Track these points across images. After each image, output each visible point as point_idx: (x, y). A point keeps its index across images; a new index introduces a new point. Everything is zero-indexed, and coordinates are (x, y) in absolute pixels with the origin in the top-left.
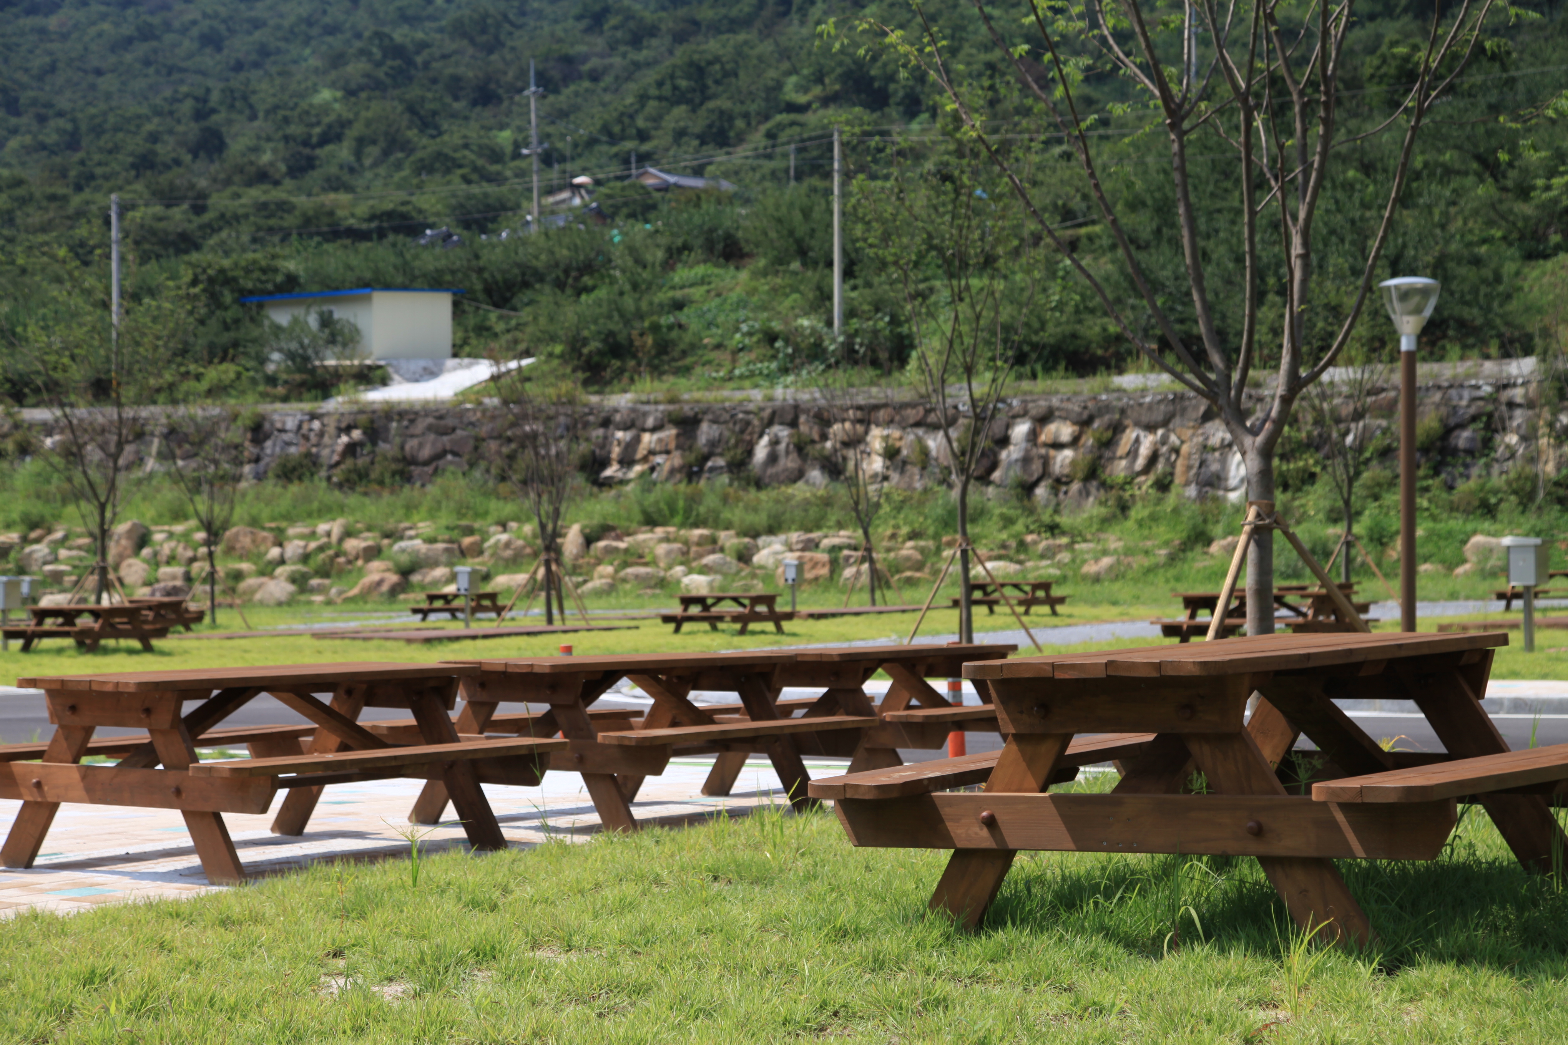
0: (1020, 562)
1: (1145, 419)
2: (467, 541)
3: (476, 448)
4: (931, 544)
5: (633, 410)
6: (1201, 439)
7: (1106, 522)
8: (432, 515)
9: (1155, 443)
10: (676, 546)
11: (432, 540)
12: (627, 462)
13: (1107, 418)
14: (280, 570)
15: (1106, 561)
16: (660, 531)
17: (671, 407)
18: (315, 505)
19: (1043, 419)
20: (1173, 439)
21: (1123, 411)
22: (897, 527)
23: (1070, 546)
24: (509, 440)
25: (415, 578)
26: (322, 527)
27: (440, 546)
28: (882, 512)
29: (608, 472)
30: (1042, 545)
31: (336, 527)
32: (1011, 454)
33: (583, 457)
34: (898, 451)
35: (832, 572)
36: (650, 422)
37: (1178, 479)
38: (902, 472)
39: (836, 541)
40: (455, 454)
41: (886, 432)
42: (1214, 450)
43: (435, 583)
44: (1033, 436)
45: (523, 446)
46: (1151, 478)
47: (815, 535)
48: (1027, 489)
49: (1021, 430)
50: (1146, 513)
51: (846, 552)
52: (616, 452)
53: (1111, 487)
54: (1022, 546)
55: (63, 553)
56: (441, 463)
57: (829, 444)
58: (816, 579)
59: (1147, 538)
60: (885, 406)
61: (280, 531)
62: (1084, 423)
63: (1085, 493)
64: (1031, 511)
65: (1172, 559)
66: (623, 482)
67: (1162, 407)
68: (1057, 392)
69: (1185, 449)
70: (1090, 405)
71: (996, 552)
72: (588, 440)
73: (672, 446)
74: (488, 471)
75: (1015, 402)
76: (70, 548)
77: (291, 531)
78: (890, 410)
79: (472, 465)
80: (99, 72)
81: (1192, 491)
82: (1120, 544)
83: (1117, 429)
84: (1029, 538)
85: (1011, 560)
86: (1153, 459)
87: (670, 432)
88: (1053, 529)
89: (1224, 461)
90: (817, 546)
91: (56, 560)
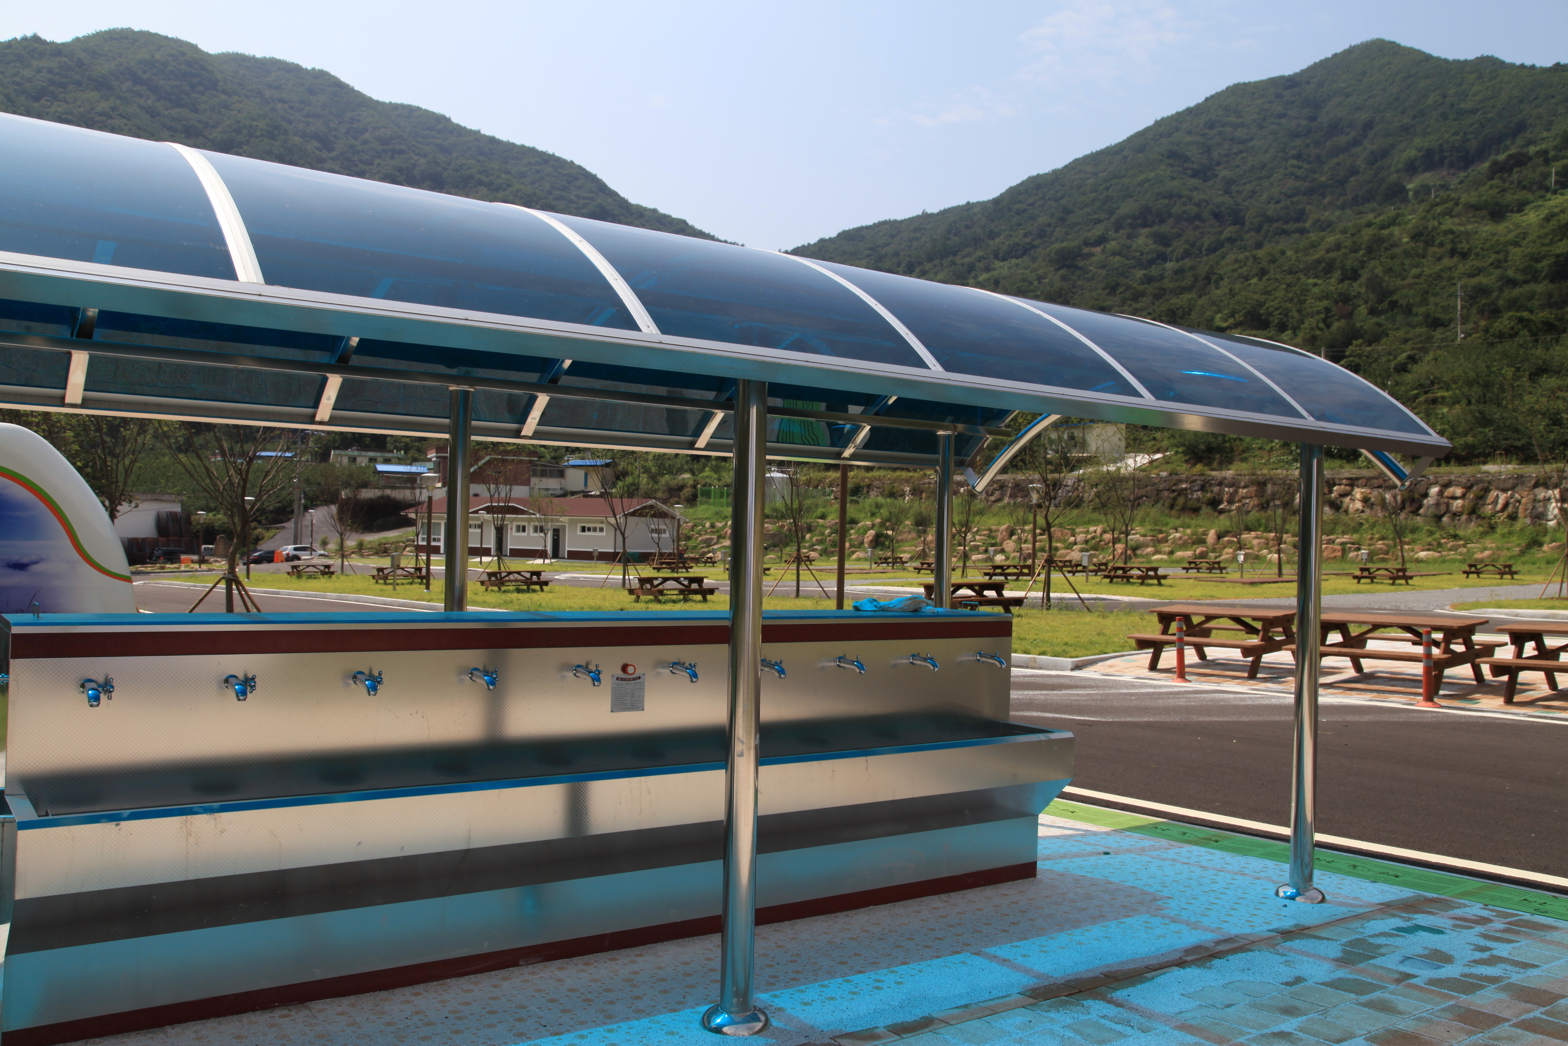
0: (1439, 552)
1: (1501, 486)
2: (1160, 536)
3: (1157, 495)
4: (1391, 542)
5: (1233, 478)
6: (1532, 496)
7: (1484, 534)
8: (1142, 522)
9: (1507, 498)
10: (1263, 540)
11: (1145, 536)
12: (1231, 502)
13: (1480, 485)
14: (1075, 547)
15: (1487, 553)
16: (1253, 534)
17: (1253, 477)
18: (1087, 519)
19: (1446, 486)
20: (1517, 496)
21: (1489, 482)
22: (1373, 534)
23: (1464, 546)
24: (1174, 491)
25: (1139, 552)
26: (1092, 529)
27: (1149, 538)
28: (1364, 527)
29: (1222, 506)
30: (1450, 544)
31: (1099, 529)
32: (1429, 501)
33: (1209, 499)
34: (1369, 499)
35: (1343, 554)
36: (1242, 484)
37: (1520, 515)
38: (1371, 509)
39: (1343, 540)
40: (1147, 497)
41: (1363, 490)
42: (1540, 501)
43: (1148, 554)
44: (1441, 493)
45: (1179, 495)
46: (1506, 514)
47: (1332, 537)
48: (1438, 518)
49: (1434, 490)
50: (1506, 530)
51: (1349, 545)
52: (1226, 497)
53: (1484, 518)
54: (1439, 544)
55: (978, 537)
56: (1141, 501)
57: (1333, 495)
58: (1335, 557)
59: (1507, 542)
60: (1361, 478)
61: (1073, 530)
62: (1468, 488)
63: (1469, 520)
64: (1442, 528)
65: (1523, 553)
66: (1230, 511)
67: (1511, 481)
68: (1452, 473)
69: (1524, 501)
70: (1471, 479)
71: (1426, 547)
72: (1212, 492)
73: (1253, 495)
74: (1163, 505)
75: (1431, 478)
76: (980, 535)
77: (1078, 530)
78: (1364, 480)
79: (1156, 502)
81: (1528, 521)
82: (1493, 545)
83: (1487, 490)
84: (1443, 541)
85: (1435, 551)
86: (1506, 505)
87: (1253, 489)
88: (1455, 537)
89: (1546, 507)
90: (1334, 542)
91: (975, 540)
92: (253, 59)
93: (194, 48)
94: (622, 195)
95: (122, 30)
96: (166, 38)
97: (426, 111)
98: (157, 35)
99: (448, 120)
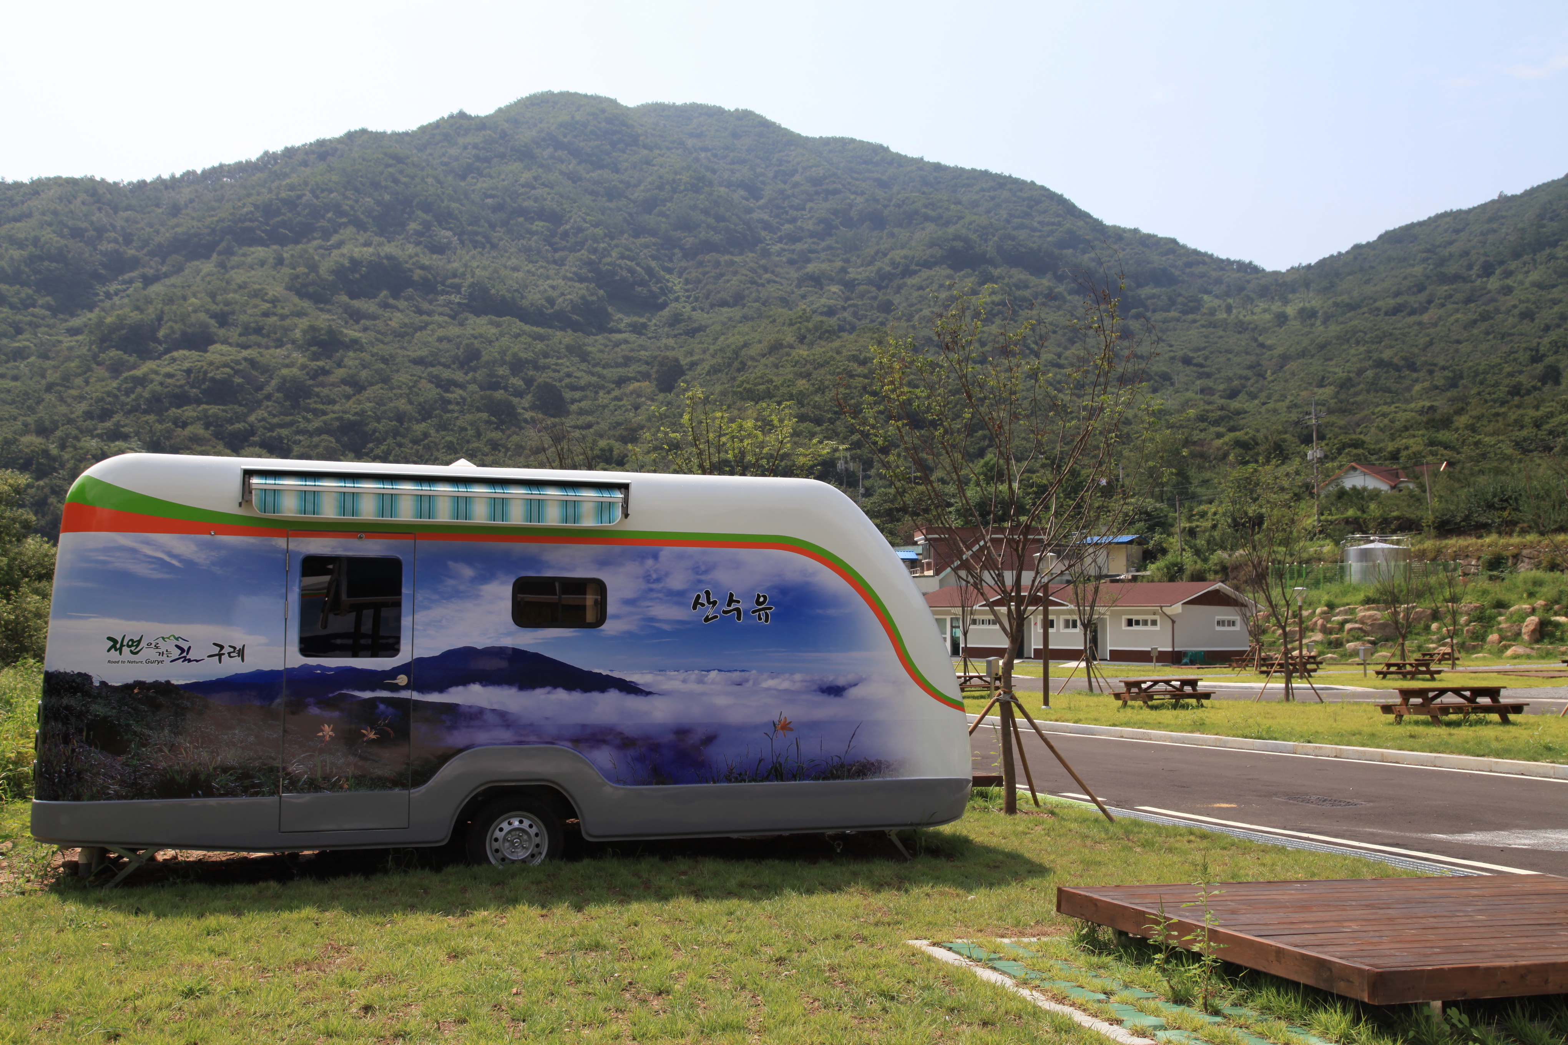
80: (1459, 342)
92: (673, 107)
93: (613, 103)
94: (1095, 216)
95: (542, 94)
96: (586, 96)
97: (861, 142)
98: (576, 94)
99: (887, 150)
